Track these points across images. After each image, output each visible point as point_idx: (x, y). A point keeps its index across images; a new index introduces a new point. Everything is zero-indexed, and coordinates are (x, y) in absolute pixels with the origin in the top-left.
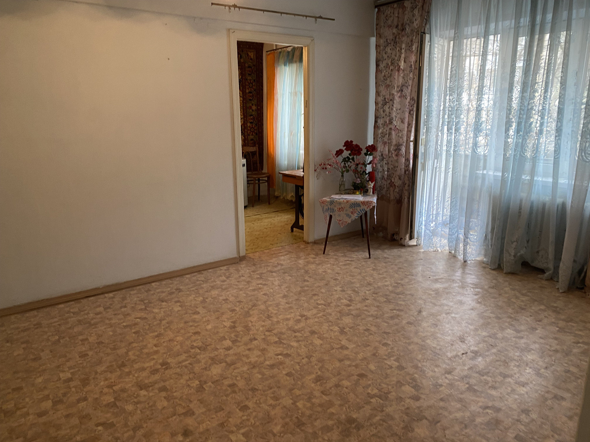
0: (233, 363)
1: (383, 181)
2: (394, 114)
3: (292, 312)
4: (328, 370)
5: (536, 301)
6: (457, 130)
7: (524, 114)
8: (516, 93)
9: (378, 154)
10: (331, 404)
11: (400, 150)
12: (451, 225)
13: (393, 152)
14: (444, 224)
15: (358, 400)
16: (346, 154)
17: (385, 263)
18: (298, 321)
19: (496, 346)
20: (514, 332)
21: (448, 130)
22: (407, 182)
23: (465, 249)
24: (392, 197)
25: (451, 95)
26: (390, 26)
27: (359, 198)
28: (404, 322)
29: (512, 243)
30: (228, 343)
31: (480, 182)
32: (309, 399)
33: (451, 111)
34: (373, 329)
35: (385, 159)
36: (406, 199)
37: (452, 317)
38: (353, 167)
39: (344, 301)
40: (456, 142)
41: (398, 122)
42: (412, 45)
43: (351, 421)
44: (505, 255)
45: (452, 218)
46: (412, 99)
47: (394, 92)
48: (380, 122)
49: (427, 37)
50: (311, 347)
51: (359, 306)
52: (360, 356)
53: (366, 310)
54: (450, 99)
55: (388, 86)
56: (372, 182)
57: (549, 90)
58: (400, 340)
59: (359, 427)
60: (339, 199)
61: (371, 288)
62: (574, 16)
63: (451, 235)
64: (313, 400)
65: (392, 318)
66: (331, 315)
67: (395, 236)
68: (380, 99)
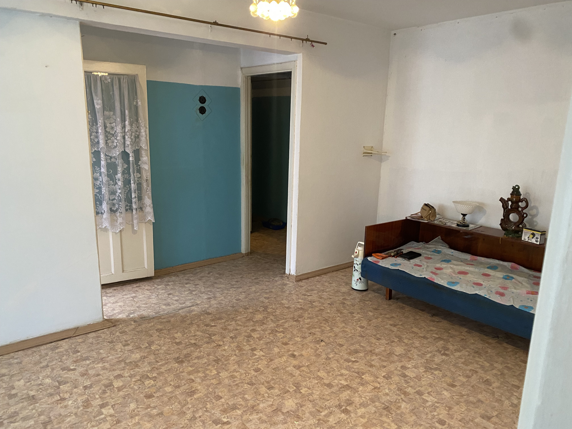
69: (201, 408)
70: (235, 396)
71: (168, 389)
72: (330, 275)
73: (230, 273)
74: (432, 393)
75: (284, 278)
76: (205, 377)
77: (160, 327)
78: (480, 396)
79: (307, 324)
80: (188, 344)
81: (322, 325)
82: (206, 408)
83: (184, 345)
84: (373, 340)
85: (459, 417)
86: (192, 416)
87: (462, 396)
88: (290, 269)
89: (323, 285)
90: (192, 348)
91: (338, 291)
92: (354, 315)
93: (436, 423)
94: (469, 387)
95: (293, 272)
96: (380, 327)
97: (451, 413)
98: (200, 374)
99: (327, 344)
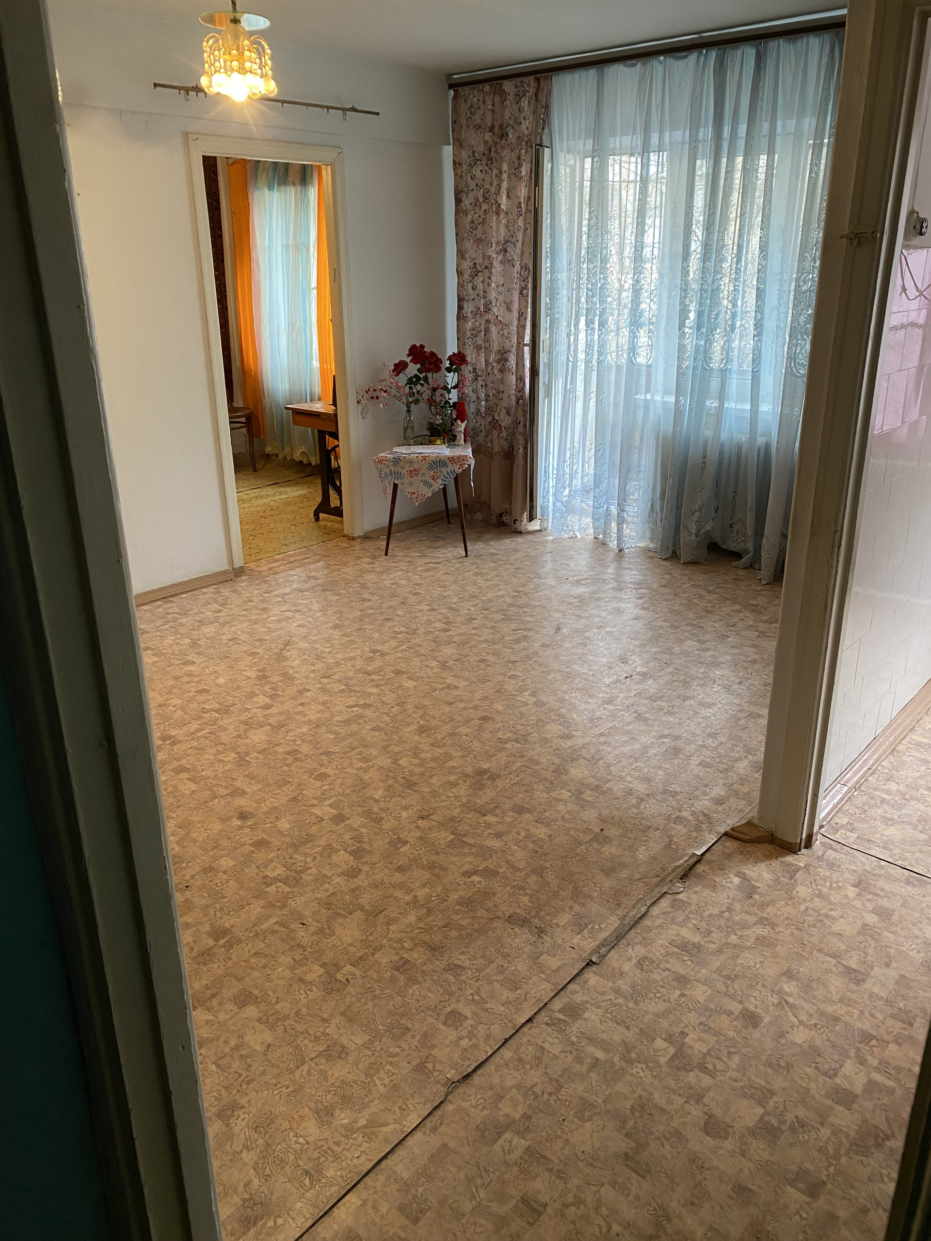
0: (280, 726)
1: (478, 418)
2: (493, 295)
3: (356, 648)
4: (434, 718)
5: (726, 599)
6: (602, 324)
7: (707, 298)
8: (694, 263)
9: (467, 370)
10: (449, 757)
11: (507, 360)
12: (597, 491)
13: (495, 365)
14: (586, 491)
15: (486, 748)
16: (413, 369)
17: (494, 562)
18: (370, 659)
19: (672, 663)
20: (697, 644)
21: (587, 325)
22: (522, 419)
23: (620, 531)
24: (496, 449)
25: (590, 261)
26: (478, 127)
27: (442, 450)
28: (536, 645)
29: (693, 513)
30: (262, 700)
31: (640, 413)
32: (416, 755)
33: (591, 290)
34: (491, 658)
35: (479, 378)
36: (521, 451)
37: (607, 632)
38: (427, 394)
39: (438, 625)
40: (602, 345)
41: (501, 311)
42: (520, 166)
43: (481, 772)
44: (683, 534)
45: (597, 478)
46: (526, 267)
47: (492, 252)
48: (468, 308)
49: (547, 151)
50: (400, 692)
51: (463, 629)
52: (478, 695)
53: (475, 634)
54: (588, 269)
55: (478, 241)
56: (462, 422)
57: (743, 259)
58: (533, 669)
59: (493, 778)
60: (409, 454)
61: (478, 601)
62: (779, 130)
63: (598, 508)
64: (422, 755)
65: (517, 641)
66: (420, 646)
67: (503, 516)
68: (466, 265)
69: (397, 715)
71: (465, 730)
82: (389, 716)
90: (480, 803)
98: (428, 756)
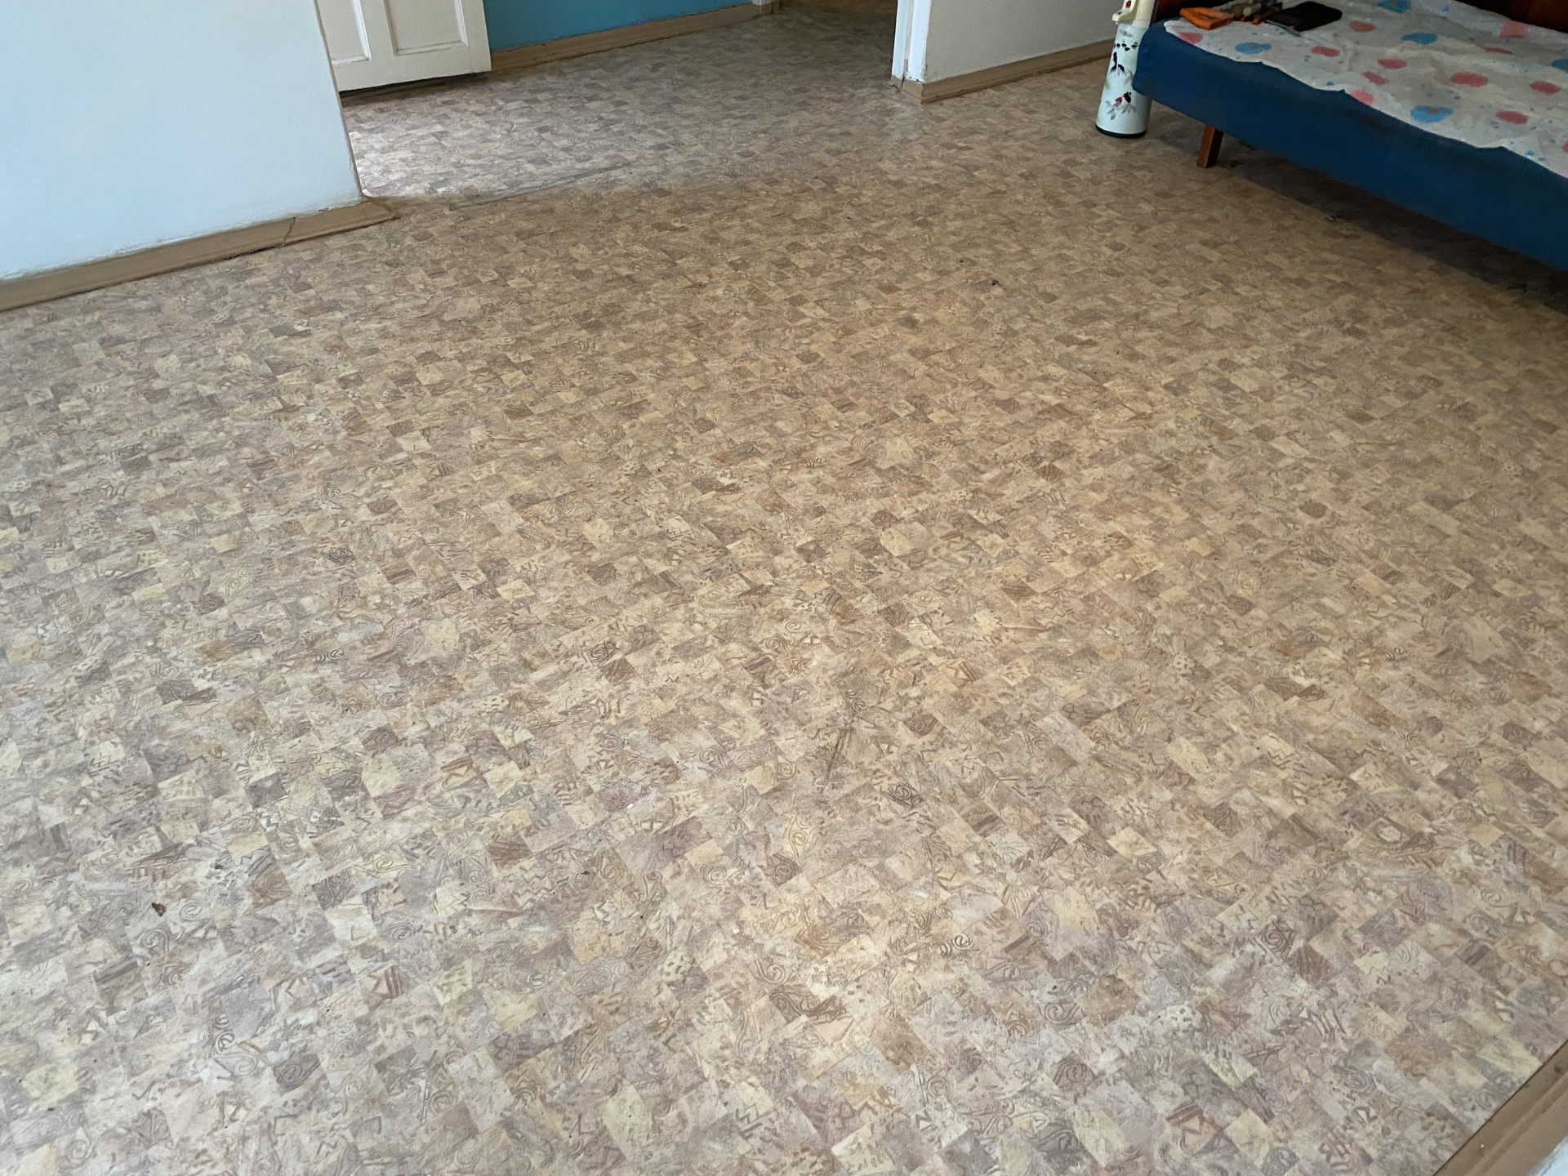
69: (660, 450)
70: (748, 422)
71: (569, 396)
72: (1033, 82)
73: (720, 70)
74: (1298, 436)
75: (886, 92)
76: (666, 369)
77: (525, 225)
78: (1435, 449)
79: (954, 234)
80: (610, 277)
81: (997, 237)
82: (675, 450)
83: (598, 280)
84: (1145, 285)
85: (1366, 499)
86: (638, 467)
87: (1385, 445)
88: (906, 62)
89: (1007, 116)
90: (624, 290)
91: (1051, 138)
92: (1095, 210)
93: (1298, 511)
94: (1409, 424)
95: (916, 73)
96: (1169, 249)
97: (1343, 487)
98: (650, 362)
99: (1010, 293)
